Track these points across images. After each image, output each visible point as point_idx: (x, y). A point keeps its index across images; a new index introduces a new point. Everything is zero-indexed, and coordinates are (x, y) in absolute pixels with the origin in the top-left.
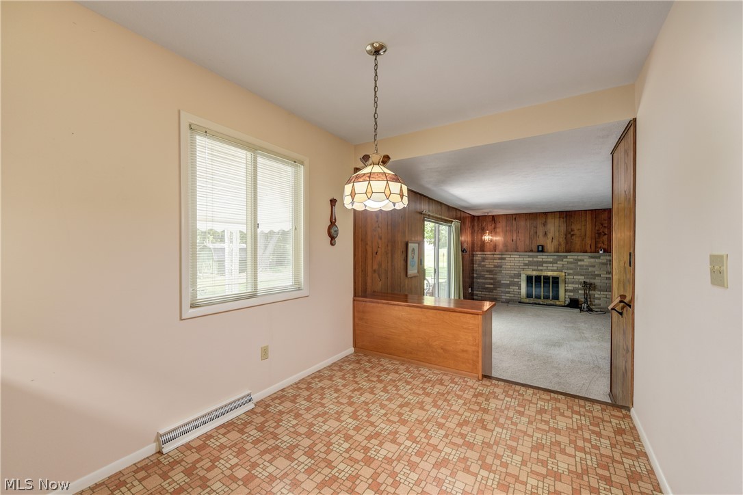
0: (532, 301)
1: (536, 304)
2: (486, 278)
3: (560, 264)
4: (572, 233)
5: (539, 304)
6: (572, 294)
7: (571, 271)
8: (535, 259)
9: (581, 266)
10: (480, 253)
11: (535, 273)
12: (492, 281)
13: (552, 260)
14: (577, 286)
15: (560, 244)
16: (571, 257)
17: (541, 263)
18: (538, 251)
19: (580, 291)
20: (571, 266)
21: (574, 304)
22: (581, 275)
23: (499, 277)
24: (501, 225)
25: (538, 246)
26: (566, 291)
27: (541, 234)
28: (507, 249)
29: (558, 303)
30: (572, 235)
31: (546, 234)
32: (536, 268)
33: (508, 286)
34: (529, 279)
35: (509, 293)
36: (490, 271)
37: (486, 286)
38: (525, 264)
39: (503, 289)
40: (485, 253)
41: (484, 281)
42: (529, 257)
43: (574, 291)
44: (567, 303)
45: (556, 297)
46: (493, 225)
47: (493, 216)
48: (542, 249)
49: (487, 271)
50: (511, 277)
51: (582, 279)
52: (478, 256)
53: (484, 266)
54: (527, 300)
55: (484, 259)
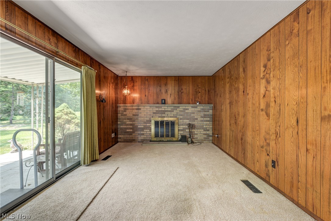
0: (158, 139)
1: (160, 141)
2: (128, 125)
3: (175, 112)
4: (182, 91)
5: (163, 141)
6: (182, 132)
7: (181, 117)
8: (160, 109)
9: (187, 113)
10: (122, 105)
11: (160, 119)
12: (131, 127)
13: (170, 109)
14: (185, 127)
15: (175, 99)
16: (182, 107)
17: (164, 112)
18: (162, 103)
19: (187, 130)
20: (182, 113)
21: (184, 139)
22: (187, 119)
23: (136, 123)
24: (138, 84)
25: (162, 100)
26: (179, 130)
27: (163, 91)
28: (141, 102)
29: (174, 139)
30: (182, 93)
31: (166, 92)
32: (160, 115)
33: (142, 129)
34: (156, 123)
35: (143, 134)
36: (130, 119)
37: (128, 130)
38: (154, 113)
39: (139, 132)
40: (127, 105)
41: (125, 127)
42: (157, 107)
43: (184, 130)
44: (179, 138)
45: (173, 135)
46: (132, 84)
47: (132, 77)
48: (164, 102)
49: (128, 119)
50: (145, 123)
51: (187, 122)
52: (121, 107)
53: (125, 115)
54: (155, 139)
55: (125, 110)
